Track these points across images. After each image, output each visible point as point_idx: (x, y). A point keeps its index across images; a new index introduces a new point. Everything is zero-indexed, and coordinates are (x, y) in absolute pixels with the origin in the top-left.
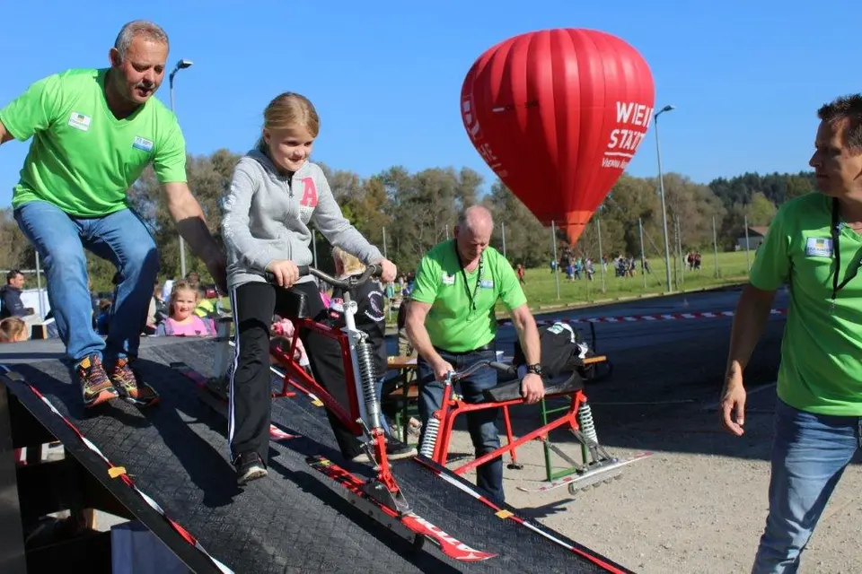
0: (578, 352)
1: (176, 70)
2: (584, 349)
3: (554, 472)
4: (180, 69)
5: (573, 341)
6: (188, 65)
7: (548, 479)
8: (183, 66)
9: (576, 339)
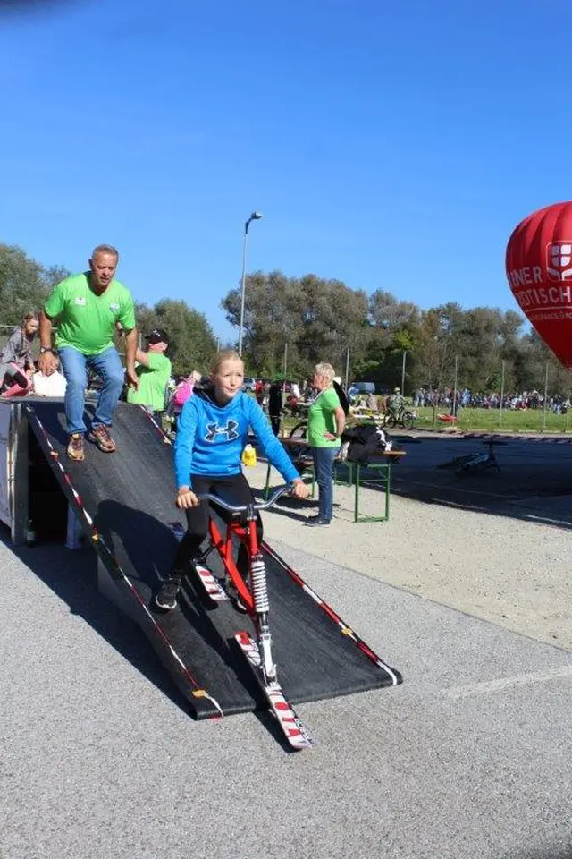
0: (384, 448)
1: (250, 220)
2: (389, 446)
3: (359, 517)
4: (255, 220)
5: (383, 439)
6: (260, 217)
7: (356, 521)
8: (255, 217)
9: (386, 438)
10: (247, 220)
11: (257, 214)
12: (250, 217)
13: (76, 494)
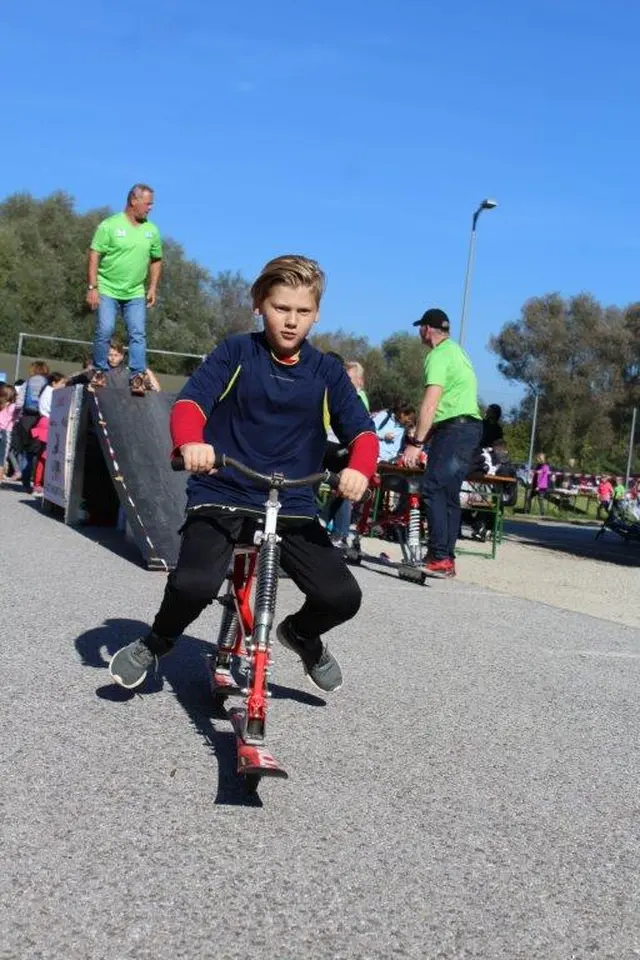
1: (480, 210)
6: (490, 206)
8: (486, 206)
10: (476, 210)
11: (489, 202)
12: (478, 206)
13: (112, 451)
